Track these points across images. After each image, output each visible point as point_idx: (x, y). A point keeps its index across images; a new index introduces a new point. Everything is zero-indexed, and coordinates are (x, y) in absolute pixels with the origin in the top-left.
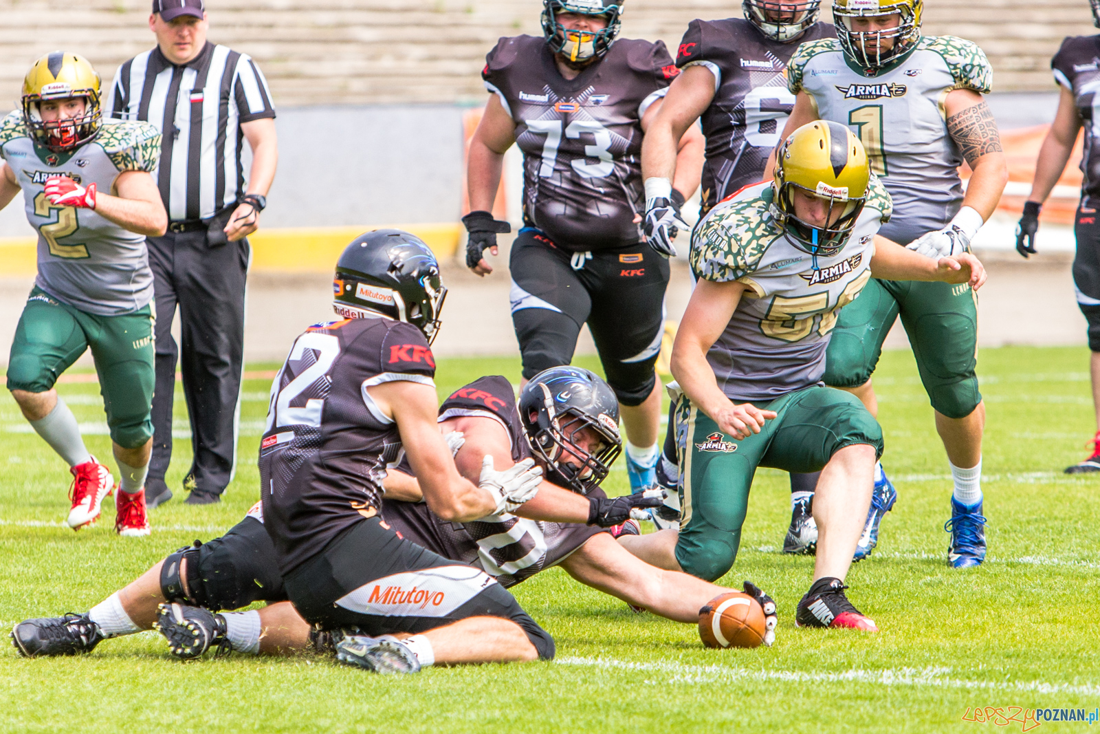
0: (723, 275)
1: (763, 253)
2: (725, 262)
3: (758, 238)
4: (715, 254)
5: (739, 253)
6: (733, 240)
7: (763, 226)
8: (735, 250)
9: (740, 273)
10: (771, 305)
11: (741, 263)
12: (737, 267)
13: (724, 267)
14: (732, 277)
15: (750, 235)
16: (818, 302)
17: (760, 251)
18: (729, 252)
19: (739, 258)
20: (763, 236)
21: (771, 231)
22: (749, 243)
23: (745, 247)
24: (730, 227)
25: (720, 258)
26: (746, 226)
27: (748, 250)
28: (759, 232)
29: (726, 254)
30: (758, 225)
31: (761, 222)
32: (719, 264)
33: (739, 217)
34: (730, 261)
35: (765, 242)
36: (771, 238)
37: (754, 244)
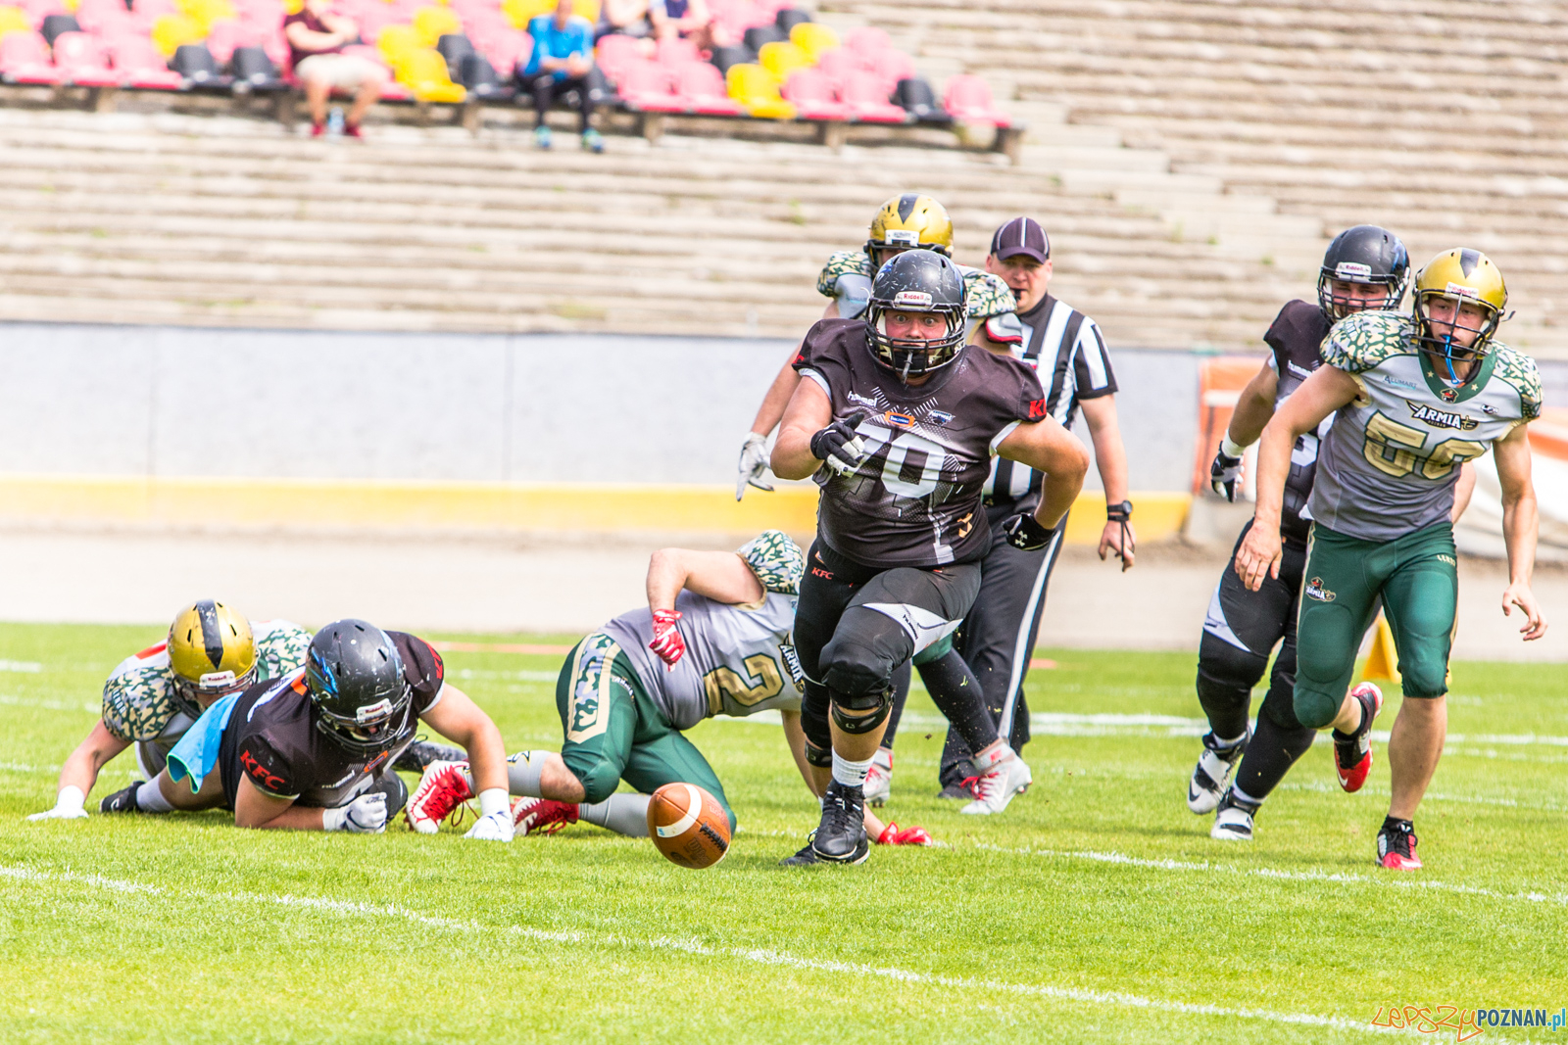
0: (1340, 362)
1: (1384, 359)
2: (1346, 349)
3: (1386, 344)
4: (1342, 339)
5: (1362, 347)
6: (1363, 335)
7: (1397, 338)
8: (1360, 343)
9: (1355, 366)
10: (1371, 417)
11: (1359, 356)
12: (1355, 358)
13: (1344, 354)
14: (1347, 368)
15: (1381, 338)
16: (1414, 438)
17: (1382, 355)
18: (1355, 343)
19: (1360, 351)
20: (1393, 345)
21: (1402, 346)
22: (1376, 343)
23: (1370, 345)
24: (1367, 324)
25: (1344, 345)
26: (1383, 330)
27: (1372, 349)
28: (1390, 340)
29: (1351, 343)
30: (1393, 335)
31: (1398, 334)
32: (1341, 350)
33: (1382, 321)
34: (1351, 351)
35: (1391, 351)
36: (1399, 351)
37: (1380, 346)
